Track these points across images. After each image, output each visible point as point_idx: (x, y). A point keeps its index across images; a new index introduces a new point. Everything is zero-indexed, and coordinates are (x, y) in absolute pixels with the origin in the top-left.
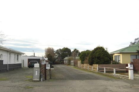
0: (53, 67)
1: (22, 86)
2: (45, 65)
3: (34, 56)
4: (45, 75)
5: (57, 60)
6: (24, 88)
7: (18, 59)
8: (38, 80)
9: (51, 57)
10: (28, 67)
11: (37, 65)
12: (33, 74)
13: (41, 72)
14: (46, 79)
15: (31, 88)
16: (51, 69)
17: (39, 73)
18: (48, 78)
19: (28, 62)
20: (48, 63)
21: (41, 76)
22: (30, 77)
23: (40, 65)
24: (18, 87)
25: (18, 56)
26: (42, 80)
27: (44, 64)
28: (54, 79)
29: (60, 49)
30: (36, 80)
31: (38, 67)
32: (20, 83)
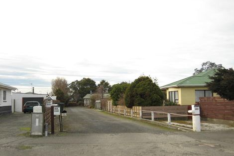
0: (65, 112)
1: (13, 145)
2: (52, 107)
3: (33, 93)
4: (52, 125)
5: (72, 99)
6: (16, 148)
7: (5, 98)
8: (40, 134)
9: (62, 94)
10: (23, 111)
11: (38, 109)
12: (31, 124)
14: (53, 132)
15: (27, 148)
16: (63, 114)
17: (42, 121)
18: (57, 130)
19: (23, 104)
20: (56, 105)
21: (44, 127)
22: (26, 129)
23: (44, 109)
24: (5, 146)
25: (5, 92)
26: (46, 135)
27: (50, 106)
28: (67, 132)
29: (77, 81)
30: (36, 134)
31: (41, 111)
32: (8, 140)
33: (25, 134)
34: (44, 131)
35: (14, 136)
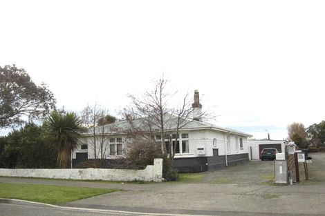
0: (310, 158)
1: (258, 193)
2: (296, 154)
4: (297, 174)
5: (311, 145)
6: (262, 196)
7: (241, 146)
8: (285, 182)
9: (300, 139)
10: (260, 158)
11: (280, 156)
12: (275, 172)
13: (288, 169)
14: (298, 181)
15: (273, 196)
16: (307, 161)
17: (286, 169)
18: (302, 178)
19: (260, 151)
20: (300, 151)
21: (289, 175)
22: (268, 177)
23: (287, 156)
24: (250, 195)
25: (241, 140)
26: (291, 183)
27: (293, 153)
28: (314, 180)
29: (315, 124)
30: (281, 182)
31: (284, 158)
32: (252, 188)
33: (268, 182)
34: (288, 180)
35: (258, 184)
